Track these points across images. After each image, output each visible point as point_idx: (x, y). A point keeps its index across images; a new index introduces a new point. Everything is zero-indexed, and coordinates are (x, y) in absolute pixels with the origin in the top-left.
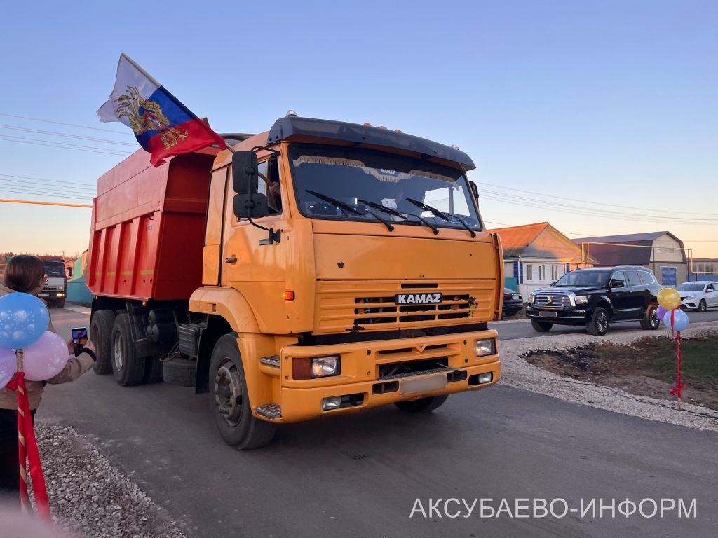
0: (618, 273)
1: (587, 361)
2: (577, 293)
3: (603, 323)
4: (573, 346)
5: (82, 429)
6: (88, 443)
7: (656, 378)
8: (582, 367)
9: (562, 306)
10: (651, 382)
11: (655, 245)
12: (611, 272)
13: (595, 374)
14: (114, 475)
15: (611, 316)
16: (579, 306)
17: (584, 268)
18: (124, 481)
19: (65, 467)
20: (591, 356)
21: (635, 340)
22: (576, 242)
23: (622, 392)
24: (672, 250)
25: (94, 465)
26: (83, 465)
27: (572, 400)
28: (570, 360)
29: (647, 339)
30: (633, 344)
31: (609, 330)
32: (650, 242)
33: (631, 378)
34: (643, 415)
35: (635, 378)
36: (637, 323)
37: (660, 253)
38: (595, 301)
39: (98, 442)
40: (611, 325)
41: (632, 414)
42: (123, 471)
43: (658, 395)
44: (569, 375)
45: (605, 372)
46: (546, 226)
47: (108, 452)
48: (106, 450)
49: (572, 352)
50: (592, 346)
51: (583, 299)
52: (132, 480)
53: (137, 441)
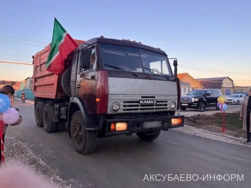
0: (209, 91)
1: (197, 120)
2: (195, 98)
3: (203, 108)
4: (192, 115)
5: (23, 141)
6: (25, 145)
7: (219, 126)
8: (195, 122)
9: (190, 102)
10: (217, 127)
11: (224, 81)
12: (207, 91)
13: (199, 125)
14: (34, 156)
15: (206, 106)
16: (195, 102)
17: (199, 89)
18: (37, 158)
19: (17, 153)
20: (198, 119)
21: (213, 114)
22: (197, 80)
23: (206, 131)
24: (229, 84)
25: (27, 153)
26: (23, 153)
27: (189, 133)
28: (191, 120)
29: (217, 114)
30: (213, 115)
31: (205, 110)
32: (222, 81)
33: (210, 126)
34: (211, 138)
35: (212, 126)
36: (215, 108)
37: (225, 84)
38: (201, 100)
39: (28, 145)
40: (206, 108)
41: (208, 137)
42: (36, 154)
43: (218, 132)
44: (190, 125)
45: (202, 124)
46: (187, 74)
47: (32, 149)
48: (31, 148)
49: (192, 117)
50: (199, 115)
51: (197, 100)
52: (40, 157)
53: (42, 145)
